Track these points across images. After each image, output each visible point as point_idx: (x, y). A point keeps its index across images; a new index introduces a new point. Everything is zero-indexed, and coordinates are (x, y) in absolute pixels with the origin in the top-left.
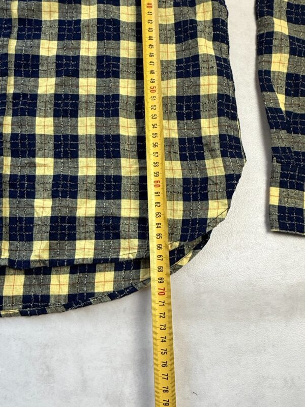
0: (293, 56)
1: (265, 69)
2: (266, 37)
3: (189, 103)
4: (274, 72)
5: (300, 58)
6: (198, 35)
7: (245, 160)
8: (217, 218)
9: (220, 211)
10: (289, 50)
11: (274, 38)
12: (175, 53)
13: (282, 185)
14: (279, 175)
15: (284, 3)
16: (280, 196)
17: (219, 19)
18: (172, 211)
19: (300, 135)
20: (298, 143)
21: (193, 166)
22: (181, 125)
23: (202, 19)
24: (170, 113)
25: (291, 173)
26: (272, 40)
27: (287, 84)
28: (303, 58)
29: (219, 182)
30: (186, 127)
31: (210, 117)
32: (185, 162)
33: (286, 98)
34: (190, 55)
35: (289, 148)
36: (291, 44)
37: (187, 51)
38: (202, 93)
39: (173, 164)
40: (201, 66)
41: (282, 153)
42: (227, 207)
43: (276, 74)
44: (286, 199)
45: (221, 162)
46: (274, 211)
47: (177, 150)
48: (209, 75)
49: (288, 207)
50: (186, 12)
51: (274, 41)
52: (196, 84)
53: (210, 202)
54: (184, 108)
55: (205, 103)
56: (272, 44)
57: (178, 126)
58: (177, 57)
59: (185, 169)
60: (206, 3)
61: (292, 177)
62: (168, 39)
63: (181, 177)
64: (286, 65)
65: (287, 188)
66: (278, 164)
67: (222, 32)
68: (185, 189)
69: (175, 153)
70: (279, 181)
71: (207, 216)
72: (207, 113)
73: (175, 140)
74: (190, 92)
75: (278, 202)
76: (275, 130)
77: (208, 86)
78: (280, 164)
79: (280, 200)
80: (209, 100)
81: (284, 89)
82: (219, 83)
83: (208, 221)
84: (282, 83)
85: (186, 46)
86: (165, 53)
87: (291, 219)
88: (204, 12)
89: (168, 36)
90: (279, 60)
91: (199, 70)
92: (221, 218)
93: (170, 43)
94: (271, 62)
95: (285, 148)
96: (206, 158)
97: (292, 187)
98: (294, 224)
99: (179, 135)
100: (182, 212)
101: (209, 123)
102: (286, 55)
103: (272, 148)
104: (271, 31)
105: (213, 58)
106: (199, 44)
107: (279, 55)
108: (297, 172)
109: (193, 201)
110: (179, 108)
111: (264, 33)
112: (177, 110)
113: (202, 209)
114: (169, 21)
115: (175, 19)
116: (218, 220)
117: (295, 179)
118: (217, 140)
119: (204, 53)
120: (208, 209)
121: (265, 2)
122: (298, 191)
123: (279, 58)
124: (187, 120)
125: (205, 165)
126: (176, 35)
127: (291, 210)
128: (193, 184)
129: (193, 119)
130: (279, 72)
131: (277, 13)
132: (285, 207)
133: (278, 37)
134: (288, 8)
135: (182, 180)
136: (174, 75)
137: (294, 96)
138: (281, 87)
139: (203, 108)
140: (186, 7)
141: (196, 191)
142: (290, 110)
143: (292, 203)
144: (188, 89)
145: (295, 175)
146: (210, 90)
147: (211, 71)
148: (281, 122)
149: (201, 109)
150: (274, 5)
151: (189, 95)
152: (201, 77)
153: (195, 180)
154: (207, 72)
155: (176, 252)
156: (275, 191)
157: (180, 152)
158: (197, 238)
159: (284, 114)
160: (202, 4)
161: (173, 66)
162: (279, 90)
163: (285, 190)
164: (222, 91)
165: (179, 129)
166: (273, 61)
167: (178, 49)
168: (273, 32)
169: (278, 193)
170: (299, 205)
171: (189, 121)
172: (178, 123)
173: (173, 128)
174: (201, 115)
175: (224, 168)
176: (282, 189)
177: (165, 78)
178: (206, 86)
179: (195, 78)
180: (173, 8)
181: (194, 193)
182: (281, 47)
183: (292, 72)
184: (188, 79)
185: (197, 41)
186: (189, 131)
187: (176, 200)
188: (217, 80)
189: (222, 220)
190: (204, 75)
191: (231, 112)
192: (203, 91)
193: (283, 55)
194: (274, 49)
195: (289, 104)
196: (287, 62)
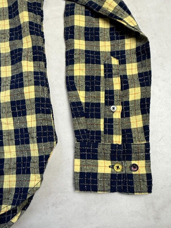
0: (88, 64)
1: (70, 75)
2: (70, 53)
3: (19, 105)
4: (77, 76)
5: (93, 65)
6: (22, 59)
7: (55, 142)
8: (34, 187)
9: (36, 182)
10: (84, 60)
11: (75, 53)
12: (11, 71)
13: (82, 157)
14: (79, 151)
15: (82, 28)
16: (81, 165)
17: (36, 46)
18: (9, 182)
19: (95, 119)
20: (93, 124)
21: (23, 149)
22: (15, 120)
23: (27, 47)
24: (7, 113)
25: (87, 148)
26: (74, 55)
27: (86, 83)
28: (95, 64)
29: (35, 161)
30: (18, 122)
31: (32, 114)
32: (18, 146)
33: (86, 93)
34: (19, 72)
35: (86, 130)
36: (86, 56)
37: (17, 70)
38: (26, 98)
39: (10, 147)
40: (24, 80)
41: (82, 134)
42: (40, 179)
43: (78, 77)
44: (85, 167)
45: (37, 146)
46: (76, 177)
47: (13, 137)
48: (29, 86)
49: (87, 173)
50: (17, 44)
51: (74, 56)
52: (21, 92)
53: (31, 175)
54: (17, 109)
55: (29, 105)
56: (73, 58)
57: (14, 121)
58: (12, 74)
59: (18, 151)
60: (27, 36)
61: (89, 151)
62: (7, 62)
63: (16, 157)
64: (84, 71)
65: (85, 159)
66: (78, 143)
67: (39, 54)
68: (18, 165)
69: (12, 140)
70: (79, 154)
71: (28, 186)
72: (30, 111)
73: (12, 131)
74: (19, 98)
75: (79, 169)
76: (75, 118)
77: (29, 93)
78: (79, 143)
79: (81, 168)
80: (31, 103)
81: (84, 87)
82: (36, 91)
83: (29, 190)
84: (83, 83)
85: (16, 66)
86: (4, 72)
87: (88, 182)
88: (27, 42)
89: (7, 60)
90: (79, 68)
91: (23, 83)
92: (37, 187)
93: (8, 65)
94: (74, 70)
95: (83, 130)
96: (30, 143)
97: (89, 158)
98: (90, 186)
99: (14, 127)
100: (15, 182)
101: (32, 118)
102: (83, 64)
103: (75, 131)
104: (72, 49)
105: (32, 74)
106: (23, 65)
107: (78, 64)
108: (91, 147)
109: (22, 174)
110: (13, 109)
111: (68, 51)
112: (12, 111)
113: (26, 181)
114: (7, 50)
115: (11, 49)
116: (35, 189)
117: (91, 152)
118: (35, 130)
119: (26, 71)
120: (29, 181)
121: (70, 29)
122: (93, 160)
123: (79, 67)
124: (19, 116)
125: (30, 148)
126: (11, 59)
127: (89, 174)
128: (23, 161)
129: (23, 116)
130: (80, 76)
131: (77, 36)
132: (85, 173)
133: (77, 52)
134: (85, 31)
135: (16, 159)
136: (9, 87)
137: (92, 91)
138: (82, 86)
139: (28, 108)
140: (17, 40)
141: (24, 167)
142: (88, 101)
143: (90, 169)
144: (17, 96)
145: (90, 149)
146: (30, 96)
147: (30, 82)
148: (79, 112)
149: (27, 109)
150: (75, 30)
151: (18, 100)
152: (24, 88)
153: (24, 158)
154: (27, 84)
155: (11, 212)
156: (78, 162)
157: (15, 139)
158: (21, 203)
159: (84, 105)
160: (25, 37)
161: (9, 81)
162: (80, 89)
163: (84, 160)
164: (38, 95)
165: (15, 123)
166: (74, 69)
167: (13, 69)
168: (74, 50)
169: (80, 163)
170: (94, 170)
171: (20, 117)
172: (14, 119)
173: (10, 123)
174: (27, 113)
175: (38, 151)
176: (82, 160)
177: (4, 89)
178: (28, 93)
179: (21, 88)
180: (9, 42)
181: (24, 168)
182: (79, 59)
183: (88, 75)
184: (17, 89)
185: (21, 63)
186: (20, 124)
187: (11, 174)
188: (34, 89)
189: (38, 189)
190: (26, 86)
191: (46, 109)
192: (27, 97)
193: (81, 64)
194: (76, 61)
195: (88, 97)
196: (85, 69)
